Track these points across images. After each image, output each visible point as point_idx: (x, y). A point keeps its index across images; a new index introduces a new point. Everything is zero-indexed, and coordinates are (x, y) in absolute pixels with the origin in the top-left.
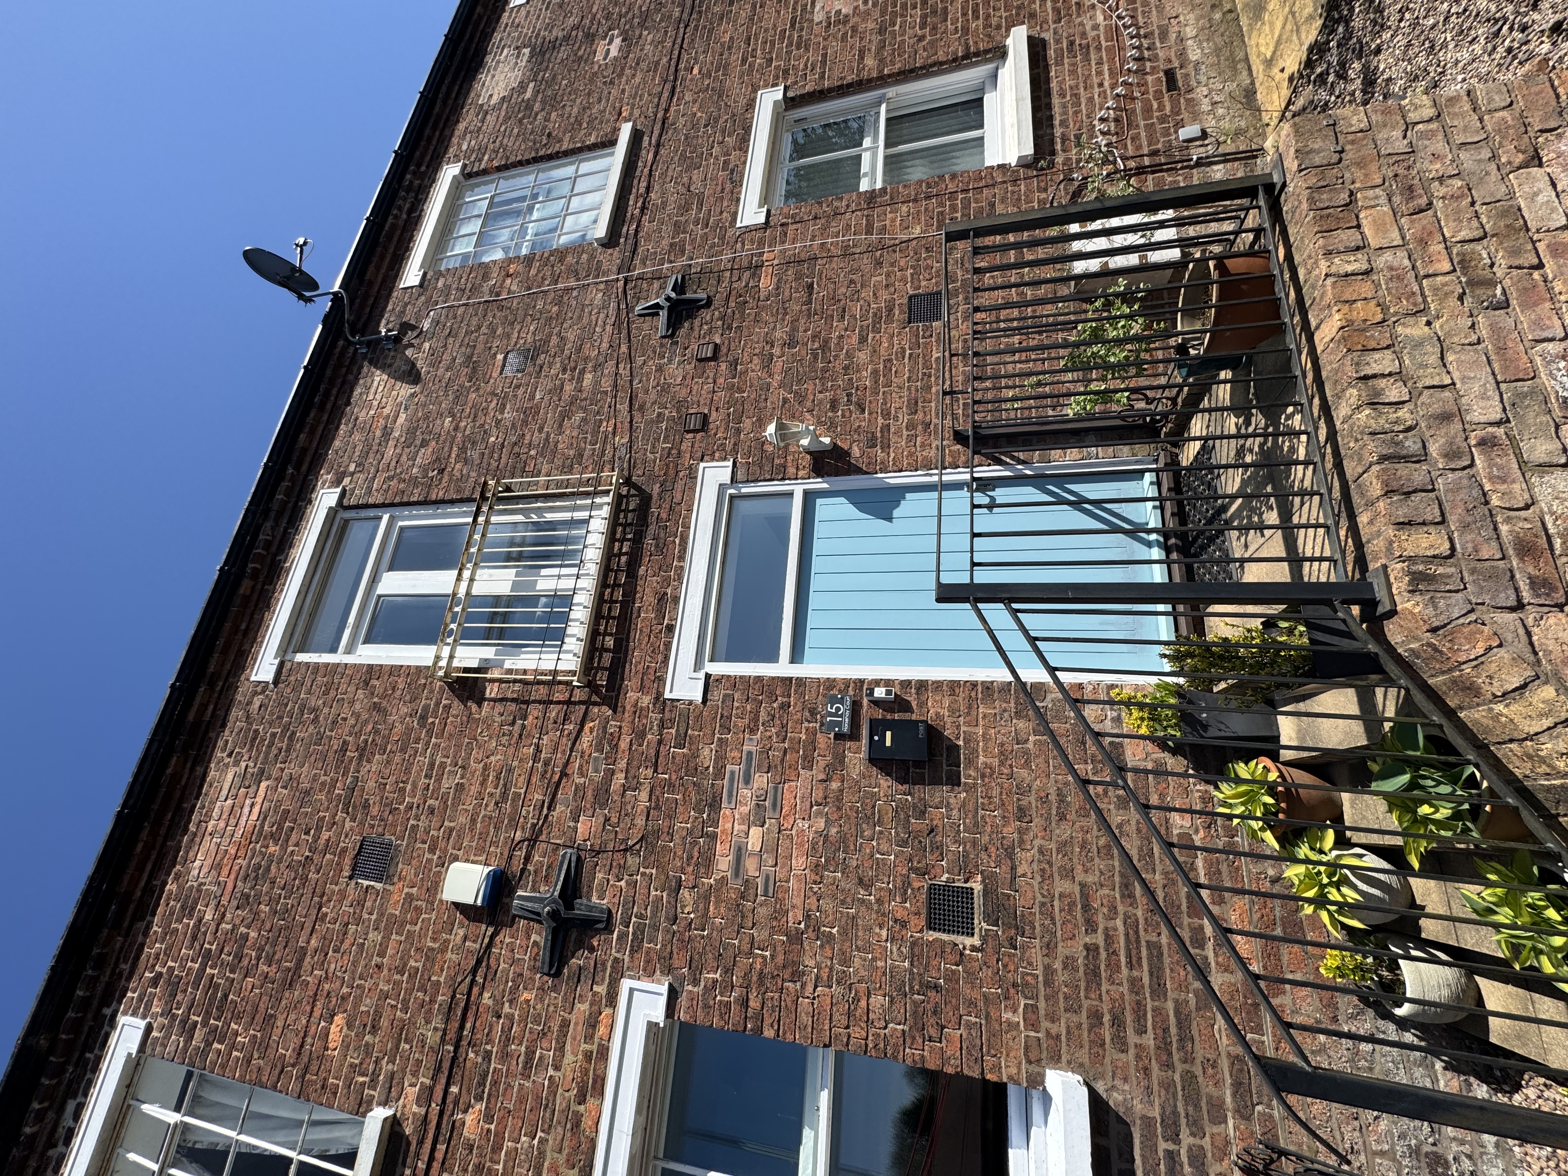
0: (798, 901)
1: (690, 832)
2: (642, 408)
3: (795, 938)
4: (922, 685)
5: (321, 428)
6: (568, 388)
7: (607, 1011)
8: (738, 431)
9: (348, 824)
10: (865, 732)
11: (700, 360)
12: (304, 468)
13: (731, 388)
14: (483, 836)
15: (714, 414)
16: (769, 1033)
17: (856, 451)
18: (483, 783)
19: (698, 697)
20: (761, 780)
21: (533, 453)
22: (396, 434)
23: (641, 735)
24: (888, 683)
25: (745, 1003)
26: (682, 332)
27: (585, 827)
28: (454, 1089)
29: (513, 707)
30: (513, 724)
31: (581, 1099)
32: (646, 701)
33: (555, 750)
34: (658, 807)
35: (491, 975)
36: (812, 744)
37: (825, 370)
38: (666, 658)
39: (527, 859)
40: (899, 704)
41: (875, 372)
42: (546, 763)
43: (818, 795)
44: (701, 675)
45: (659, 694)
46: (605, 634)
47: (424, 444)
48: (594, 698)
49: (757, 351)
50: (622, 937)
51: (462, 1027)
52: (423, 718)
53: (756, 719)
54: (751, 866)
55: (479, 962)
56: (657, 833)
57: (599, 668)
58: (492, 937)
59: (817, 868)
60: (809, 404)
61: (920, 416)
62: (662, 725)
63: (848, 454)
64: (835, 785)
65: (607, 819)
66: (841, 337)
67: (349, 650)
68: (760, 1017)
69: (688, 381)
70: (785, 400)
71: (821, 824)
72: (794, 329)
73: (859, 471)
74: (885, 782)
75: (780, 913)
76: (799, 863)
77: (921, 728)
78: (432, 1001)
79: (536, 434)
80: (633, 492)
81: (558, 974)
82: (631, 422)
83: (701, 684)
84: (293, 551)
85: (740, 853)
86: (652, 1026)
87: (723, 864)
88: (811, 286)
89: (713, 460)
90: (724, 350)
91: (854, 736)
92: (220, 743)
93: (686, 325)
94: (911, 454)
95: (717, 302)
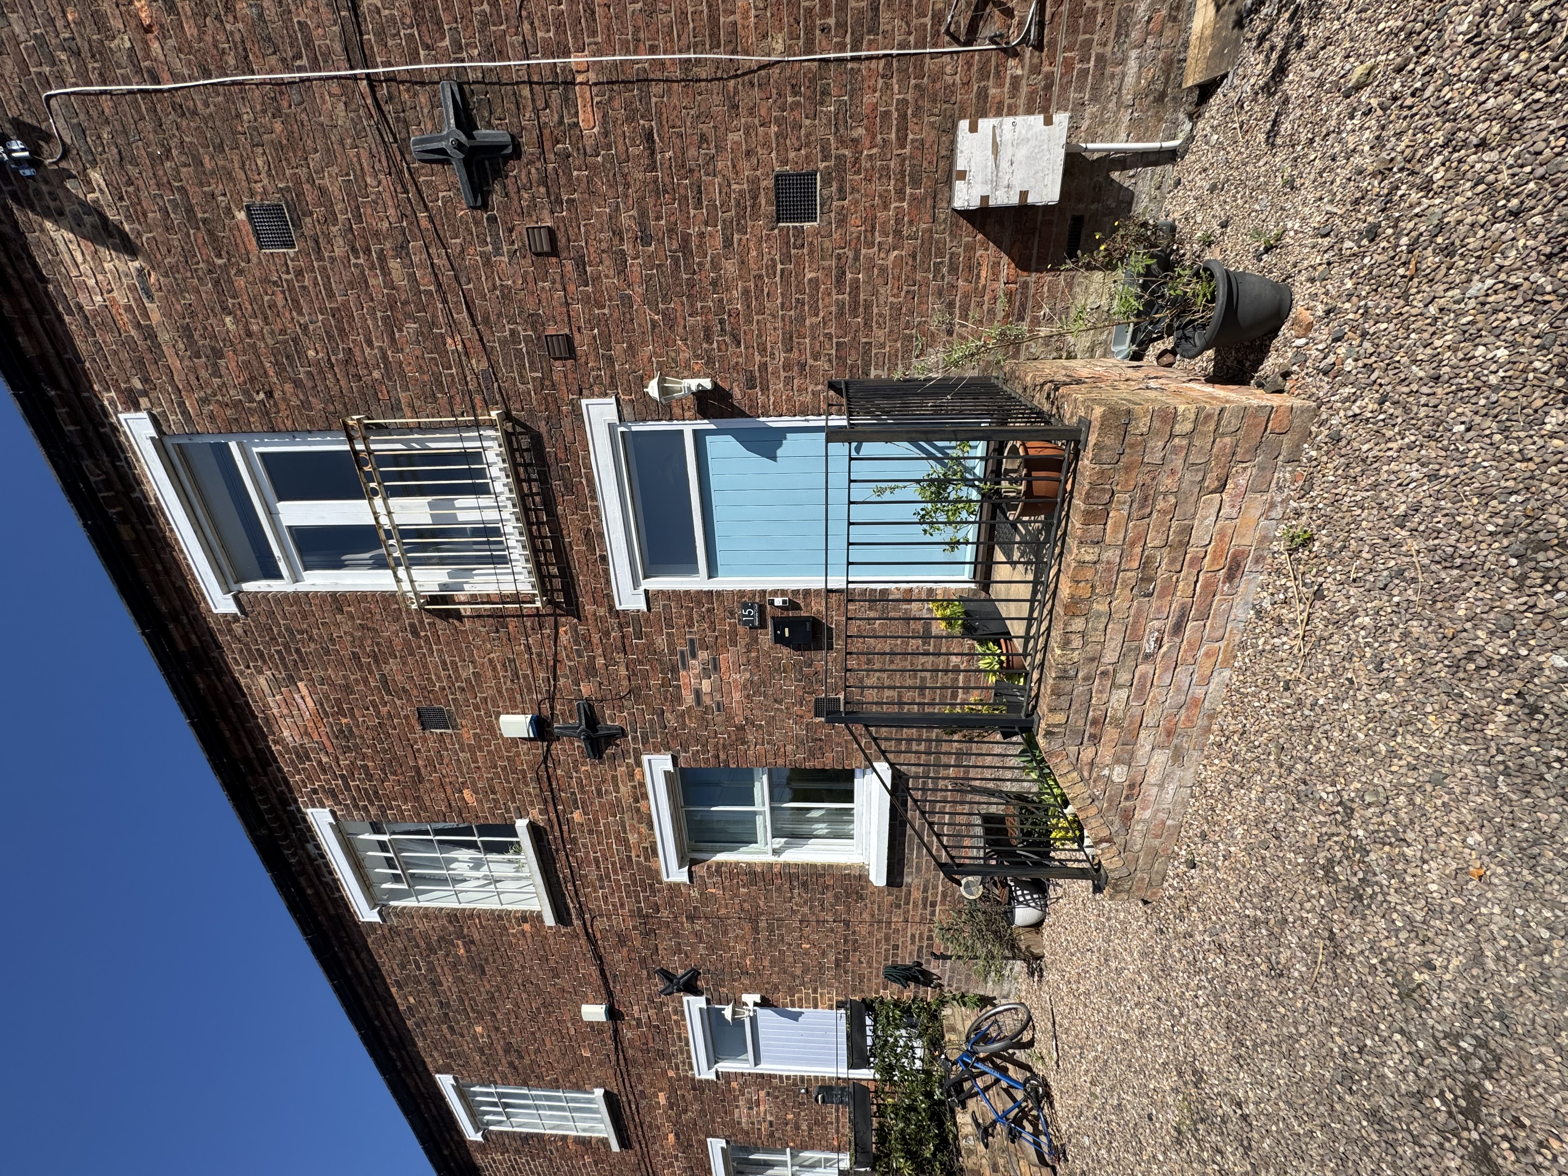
0: (740, 712)
1: (662, 685)
3: (740, 728)
4: (807, 593)
7: (637, 770)
8: (610, 360)
9: (398, 702)
10: (770, 623)
13: (586, 300)
14: (512, 699)
15: (577, 336)
16: (732, 766)
17: (737, 393)
18: (494, 669)
19: (643, 607)
20: (703, 655)
23: (607, 634)
24: (783, 593)
25: (718, 757)
27: (586, 689)
28: (560, 807)
29: (491, 620)
30: (497, 631)
31: (637, 801)
32: (602, 611)
33: (542, 645)
34: (634, 674)
35: (557, 763)
36: (734, 632)
37: (691, 284)
38: (608, 582)
39: (552, 708)
40: (792, 605)
42: (539, 655)
43: (743, 660)
44: (641, 590)
45: (611, 607)
46: (547, 564)
48: (558, 611)
49: (604, 245)
50: (635, 739)
51: (550, 784)
52: (415, 633)
53: (691, 619)
54: (707, 700)
55: (545, 758)
56: (639, 688)
57: (553, 591)
58: (548, 747)
59: (748, 696)
60: (681, 330)
62: (621, 626)
63: (730, 396)
64: (753, 655)
65: (600, 684)
67: (296, 580)
68: (727, 761)
69: (531, 285)
71: (748, 675)
72: (643, 214)
74: (786, 651)
75: (729, 718)
76: (737, 696)
77: (808, 625)
78: (524, 777)
80: (519, 429)
81: (601, 757)
82: (481, 339)
83: (642, 598)
85: (698, 693)
86: (666, 773)
87: (689, 698)
88: (649, 137)
90: (562, 242)
91: (763, 625)
94: (789, 399)
95: (529, 150)
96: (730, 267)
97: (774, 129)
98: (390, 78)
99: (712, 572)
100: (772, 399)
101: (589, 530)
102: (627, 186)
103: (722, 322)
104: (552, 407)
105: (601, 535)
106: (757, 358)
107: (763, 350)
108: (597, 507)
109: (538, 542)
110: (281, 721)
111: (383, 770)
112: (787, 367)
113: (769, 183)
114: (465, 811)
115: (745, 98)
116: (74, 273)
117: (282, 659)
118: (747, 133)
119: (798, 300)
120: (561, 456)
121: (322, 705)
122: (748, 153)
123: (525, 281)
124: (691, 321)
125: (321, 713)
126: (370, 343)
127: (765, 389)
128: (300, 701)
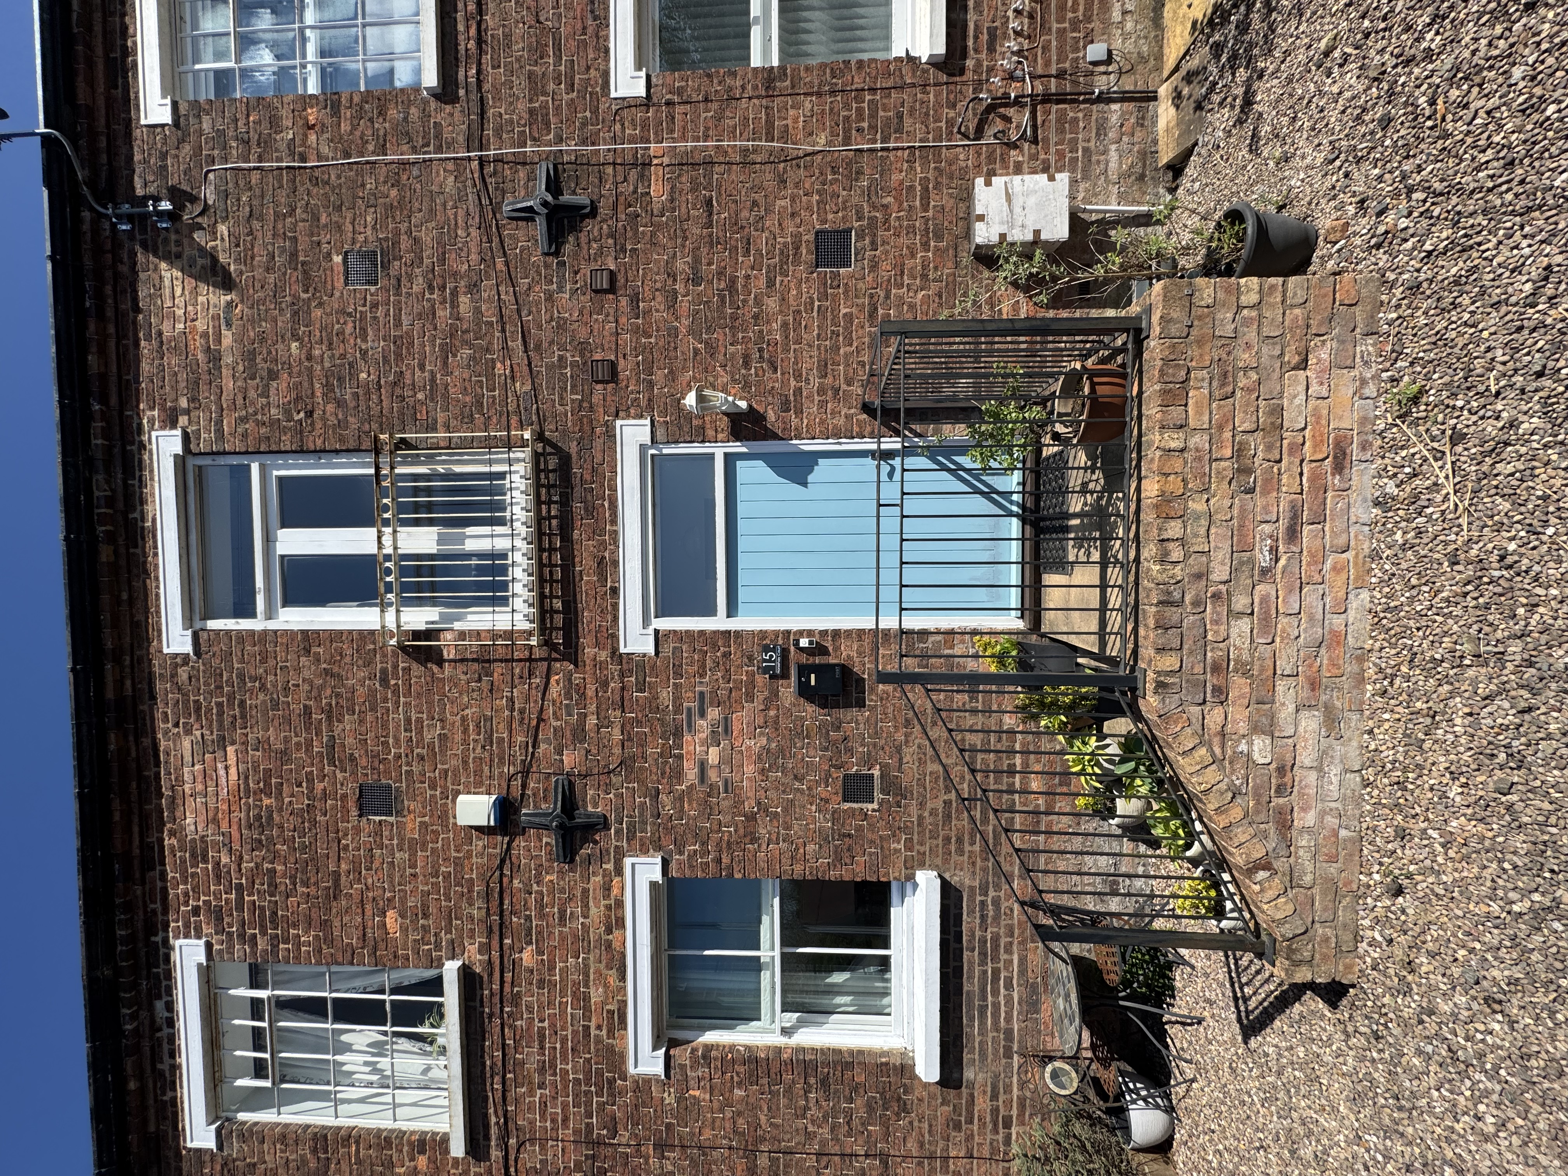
0: (751, 794)
1: (661, 755)
2: (538, 347)
3: (751, 818)
4: (836, 633)
5: (112, 344)
6: (443, 313)
7: (616, 880)
8: (651, 384)
9: (339, 775)
10: (793, 672)
11: (596, 291)
12: (114, 401)
13: (636, 330)
14: (478, 773)
15: (622, 362)
16: (738, 876)
17: (771, 416)
18: (465, 731)
19: (650, 649)
20: (713, 713)
21: (420, 396)
22: (228, 359)
23: (605, 684)
24: (810, 633)
25: (719, 861)
26: (568, 248)
27: (570, 759)
28: (507, 941)
29: (476, 666)
30: (479, 680)
31: (609, 931)
32: (603, 655)
33: (527, 700)
34: (630, 739)
35: (516, 869)
36: (752, 683)
37: (734, 318)
38: (616, 618)
39: (524, 786)
40: (819, 649)
41: (785, 325)
42: (522, 711)
43: (760, 721)
44: (650, 630)
45: (615, 650)
46: (552, 597)
47: (273, 375)
48: (554, 655)
49: (658, 285)
50: (618, 832)
51: (501, 903)
52: (384, 681)
53: (703, 666)
54: (713, 775)
55: (503, 861)
56: (633, 758)
57: (552, 629)
58: (509, 844)
59: (763, 771)
60: (721, 357)
61: (829, 380)
62: (622, 675)
63: (762, 418)
64: (772, 713)
65: (588, 752)
66: (748, 277)
67: (270, 615)
68: (730, 867)
69: (586, 317)
70: (696, 352)
71: (764, 741)
72: (697, 260)
73: (775, 437)
74: (811, 708)
75: (739, 803)
76: (749, 769)
77: (837, 669)
78: (470, 891)
79: (418, 373)
80: (549, 449)
81: (572, 861)
82: (530, 364)
83: (651, 639)
84: (149, 508)
85: (703, 766)
86: (653, 885)
87: (691, 774)
88: (709, 202)
89: (628, 417)
90: (621, 280)
91: (785, 675)
92: (159, 715)
93: (571, 239)
94: (822, 422)
95: (604, 211)
96: (772, 304)
97: (816, 197)
98: (498, 160)
99: (732, 611)
100: (805, 421)
101: (604, 558)
102: (685, 238)
103: (761, 350)
104: (587, 428)
105: (615, 563)
106: (793, 383)
107: (798, 376)
108: (616, 532)
109: (547, 570)
110: (190, 801)
111: (293, 878)
112: (821, 391)
113: (811, 237)
114: (382, 945)
115: (792, 175)
116: (168, 303)
117: (220, 714)
118: (793, 200)
119: (833, 332)
120: (587, 477)
121: (247, 778)
122: (793, 215)
123: (581, 313)
124: (732, 349)
125: (243, 791)
126: (422, 367)
127: (799, 412)
128: (222, 772)
